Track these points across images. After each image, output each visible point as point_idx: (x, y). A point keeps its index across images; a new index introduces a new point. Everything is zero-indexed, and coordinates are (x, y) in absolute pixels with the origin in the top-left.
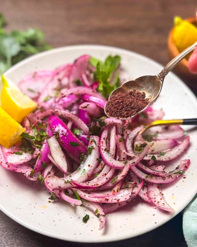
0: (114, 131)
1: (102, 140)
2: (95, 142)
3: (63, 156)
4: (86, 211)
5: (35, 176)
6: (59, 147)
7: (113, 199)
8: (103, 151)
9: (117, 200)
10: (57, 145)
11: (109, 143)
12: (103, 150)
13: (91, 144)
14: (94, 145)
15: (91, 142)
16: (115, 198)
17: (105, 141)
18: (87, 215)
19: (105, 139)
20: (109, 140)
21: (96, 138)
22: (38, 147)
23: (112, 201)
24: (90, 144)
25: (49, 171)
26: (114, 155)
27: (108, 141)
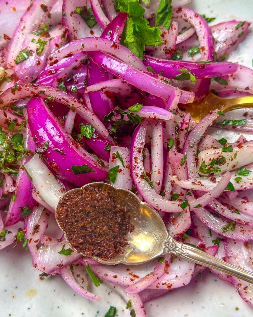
0: (160, 136)
1: (135, 154)
2: (122, 158)
3: (60, 191)
4: (110, 294)
5: (11, 232)
6: (49, 175)
7: (159, 284)
8: (138, 180)
9: (167, 286)
10: (45, 172)
11: (150, 157)
12: (137, 176)
13: (113, 163)
14: (118, 163)
15: (114, 158)
16: (164, 283)
17: (141, 154)
18: (111, 307)
19: (142, 150)
20: (150, 152)
21: (122, 152)
22: (10, 174)
23: (157, 287)
24: (112, 161)
25: (36, 223)
26: (161, 183)
27: (148, 154)
